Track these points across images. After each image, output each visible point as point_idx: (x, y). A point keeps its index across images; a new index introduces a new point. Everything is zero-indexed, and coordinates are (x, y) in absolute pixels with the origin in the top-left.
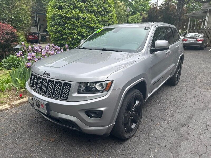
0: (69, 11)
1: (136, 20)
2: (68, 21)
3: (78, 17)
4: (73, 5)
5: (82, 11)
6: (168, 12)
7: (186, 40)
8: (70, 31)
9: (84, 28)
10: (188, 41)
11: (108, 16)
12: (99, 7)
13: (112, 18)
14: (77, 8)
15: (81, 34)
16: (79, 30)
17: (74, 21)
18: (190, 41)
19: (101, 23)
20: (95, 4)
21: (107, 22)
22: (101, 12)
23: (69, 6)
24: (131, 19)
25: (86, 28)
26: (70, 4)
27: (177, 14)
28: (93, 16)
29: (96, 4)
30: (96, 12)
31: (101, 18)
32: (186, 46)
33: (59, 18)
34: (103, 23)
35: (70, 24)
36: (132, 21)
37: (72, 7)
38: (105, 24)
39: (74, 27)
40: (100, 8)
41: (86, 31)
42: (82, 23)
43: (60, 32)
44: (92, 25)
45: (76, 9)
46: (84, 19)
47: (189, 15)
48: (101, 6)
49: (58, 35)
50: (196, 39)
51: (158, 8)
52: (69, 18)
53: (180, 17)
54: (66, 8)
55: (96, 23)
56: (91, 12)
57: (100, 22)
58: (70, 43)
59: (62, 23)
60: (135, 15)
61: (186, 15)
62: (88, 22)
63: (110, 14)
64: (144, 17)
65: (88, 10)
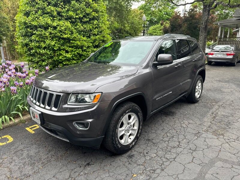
0: (37, 17)
1: (159, 30)
2: (35, 31)
3: (47, 25)
4: (42, 9)
5: (54, 17)
6: (193, 21)
7: (212, 54)
8: (37, 44)
9: (55, 40)
10: (214, 55)
11: (93, 24)
12: (79, 12)
13: (99, 27)
14: (47, 14)
15: (51, 47)
16: (48, 42)
17: (42, 31)
18: (217, 55)
19: (82, 33)
20: (72, 8)
21: (91, 32)
22: (82, 18)
23: (36, 12)
24: (153, 29)
25: (59, 39)
26: (39, 8)
27: (203, 22)
28: (68, 24)
29: (74, 8)
30: (73, 18)
31: (80, 27)
32: (213, 62)
33: (24, 27)
34: (86, 33)
35: (37, 36)
36: (155, 31)
37: (40, 12)
38: (87, 35)
39: (43, 38)
40: (81, 13)
41: (58, 44)
42: (53, 33)
43: (27, 45)
44: (65, 36)
45: (45, 15)
46: (55, 28)
47: (219, 24)
48: (81, 11)
49: (25, 49)
50: (224, 53)
51: (182, 16)
52: (36, 27)
53: (206, 26)
54: (32, 14)
55: (72, 33)
56: (66, 19)
57: (80, 32)
58: (39, 59)
59: (29, 34)
60: (158, 24)
61: (216, 24)
62: (61, 31)
63: (96, 22)
64: (165, 27)
65: (62, 16)
